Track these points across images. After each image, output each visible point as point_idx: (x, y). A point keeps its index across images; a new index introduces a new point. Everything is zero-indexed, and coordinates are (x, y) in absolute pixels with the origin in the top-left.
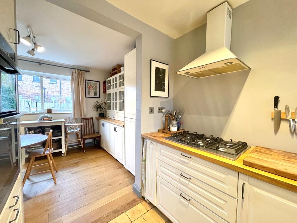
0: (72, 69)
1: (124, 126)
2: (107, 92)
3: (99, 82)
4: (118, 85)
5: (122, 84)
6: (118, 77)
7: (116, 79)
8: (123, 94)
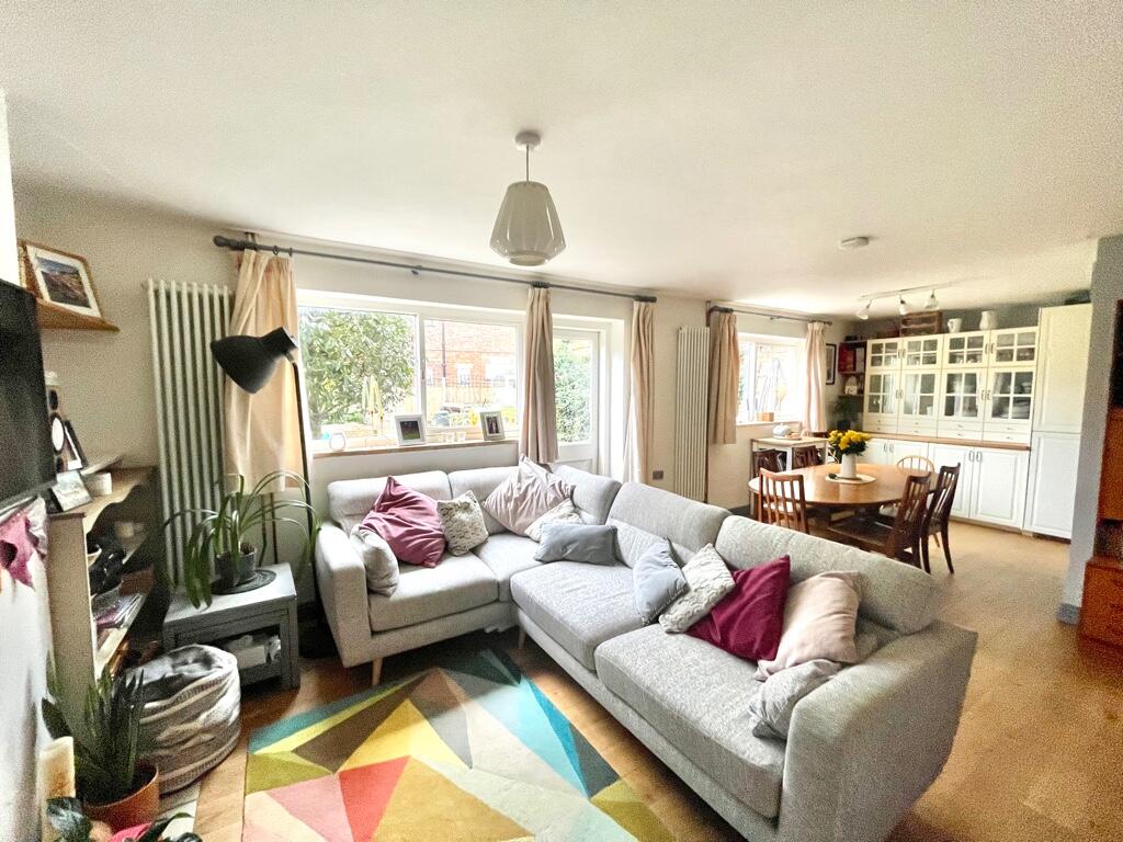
1: (1029, 449)
2: (871, 371)
3: (835, 346)
4: (947, 358)
5: (969, 358)
6: (943, 341)
7: (933, 345)
8: (972, 380)
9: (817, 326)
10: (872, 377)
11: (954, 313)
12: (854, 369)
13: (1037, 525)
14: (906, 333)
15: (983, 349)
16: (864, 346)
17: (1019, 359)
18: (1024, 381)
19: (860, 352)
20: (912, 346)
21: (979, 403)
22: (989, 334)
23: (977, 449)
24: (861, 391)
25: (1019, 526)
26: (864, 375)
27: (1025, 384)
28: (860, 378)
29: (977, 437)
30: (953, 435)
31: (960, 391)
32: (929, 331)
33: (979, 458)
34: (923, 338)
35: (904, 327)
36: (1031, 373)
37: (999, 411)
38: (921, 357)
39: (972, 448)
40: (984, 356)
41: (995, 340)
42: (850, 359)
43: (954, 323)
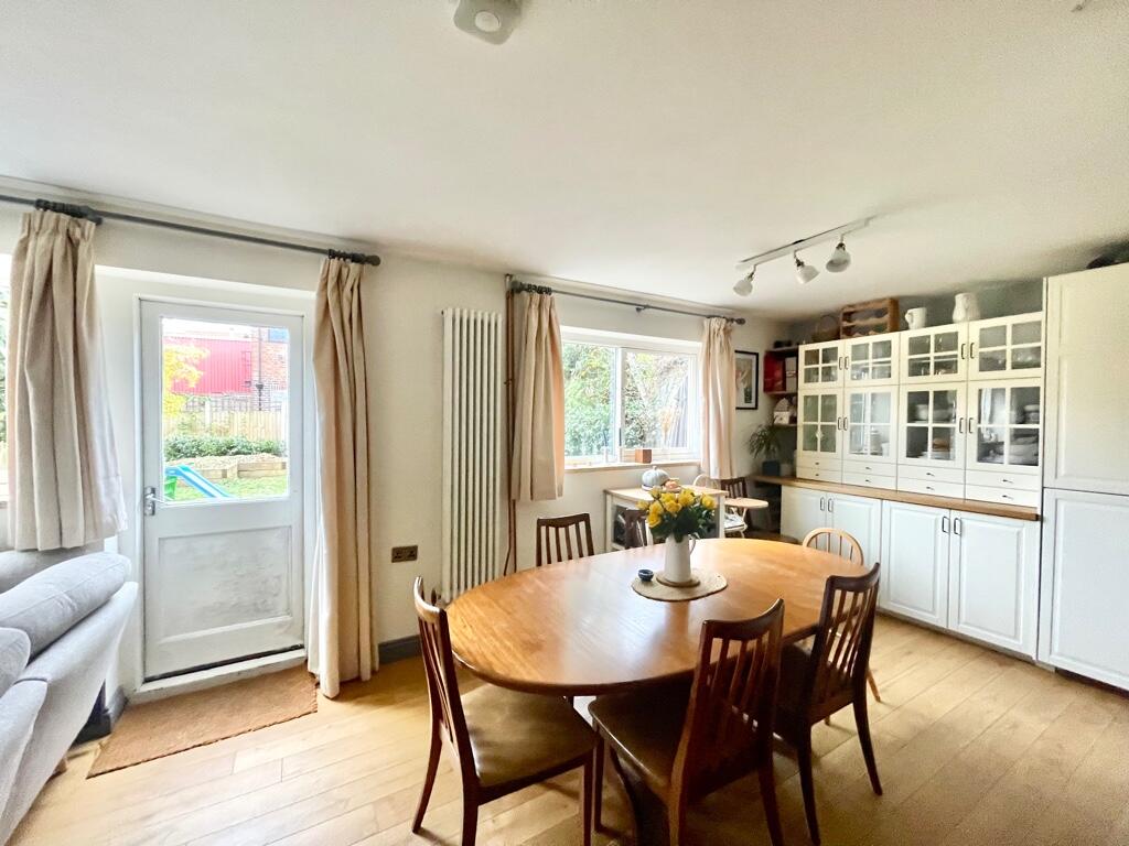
0: (709, 317)
1: (1039, 518)
2: (805, 389)
3: (757, 355)
4: (905, 368)
5: (939, 366)
6: (899, 341)
7: (886, 348)
8: (943, 401)
9: (715, 323)
10: (806, 397)
11: (916, 301)
12: (784, 387)
13: (1061, 654)
14: (849, 333)
15: (958, 352)
16: (795, 354)
17: (1016, 366)
18: (1026, 403)
19: (790, 361)
20: (858, 352)
21: (958, 439)
22: (967, 328)
23: (955, 514)
24: (794, 419)
25: (1030, 652)
26: (796, 394)
27: (1029, 408)
28: (792, 398)
29: (956, 493)
30: (919, 488)
31: (929, 418)
32: (879, 329)
33: (956, 529)
34: (872, 339)
35: (846, 324)
36: (1038, 389)
37: (989, 451)
38: (870, 367)
39: (945, 512)
40: (961, 364)
41: (975, 338)
42: (778, 374)
43: (915, 316)
